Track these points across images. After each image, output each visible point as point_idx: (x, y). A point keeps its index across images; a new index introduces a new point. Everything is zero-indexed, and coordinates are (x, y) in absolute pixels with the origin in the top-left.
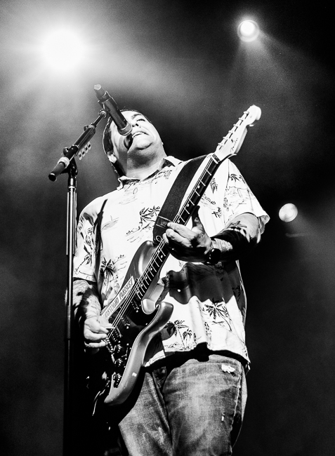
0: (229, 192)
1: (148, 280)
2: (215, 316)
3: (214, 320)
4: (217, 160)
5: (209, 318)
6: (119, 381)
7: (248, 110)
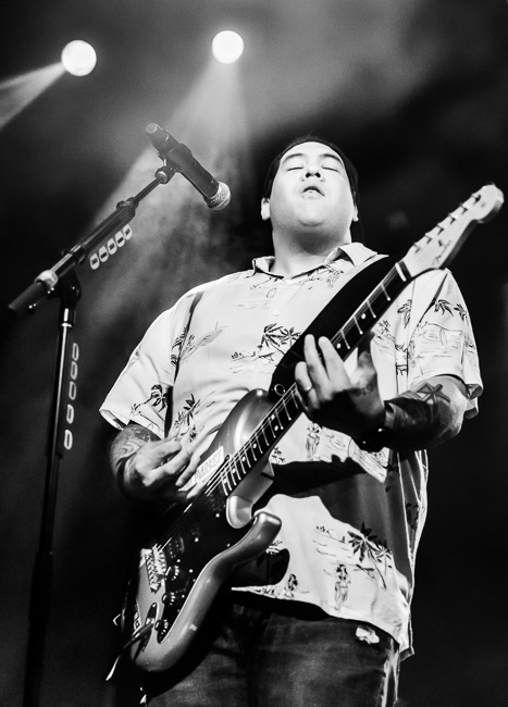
0: (421, 331)
1: (245, 463)
2: (362, 555)
3: (359, 563)
4: (406, 273)
5: (350, 557)
6: (165, 634)
7: (480, 192)
